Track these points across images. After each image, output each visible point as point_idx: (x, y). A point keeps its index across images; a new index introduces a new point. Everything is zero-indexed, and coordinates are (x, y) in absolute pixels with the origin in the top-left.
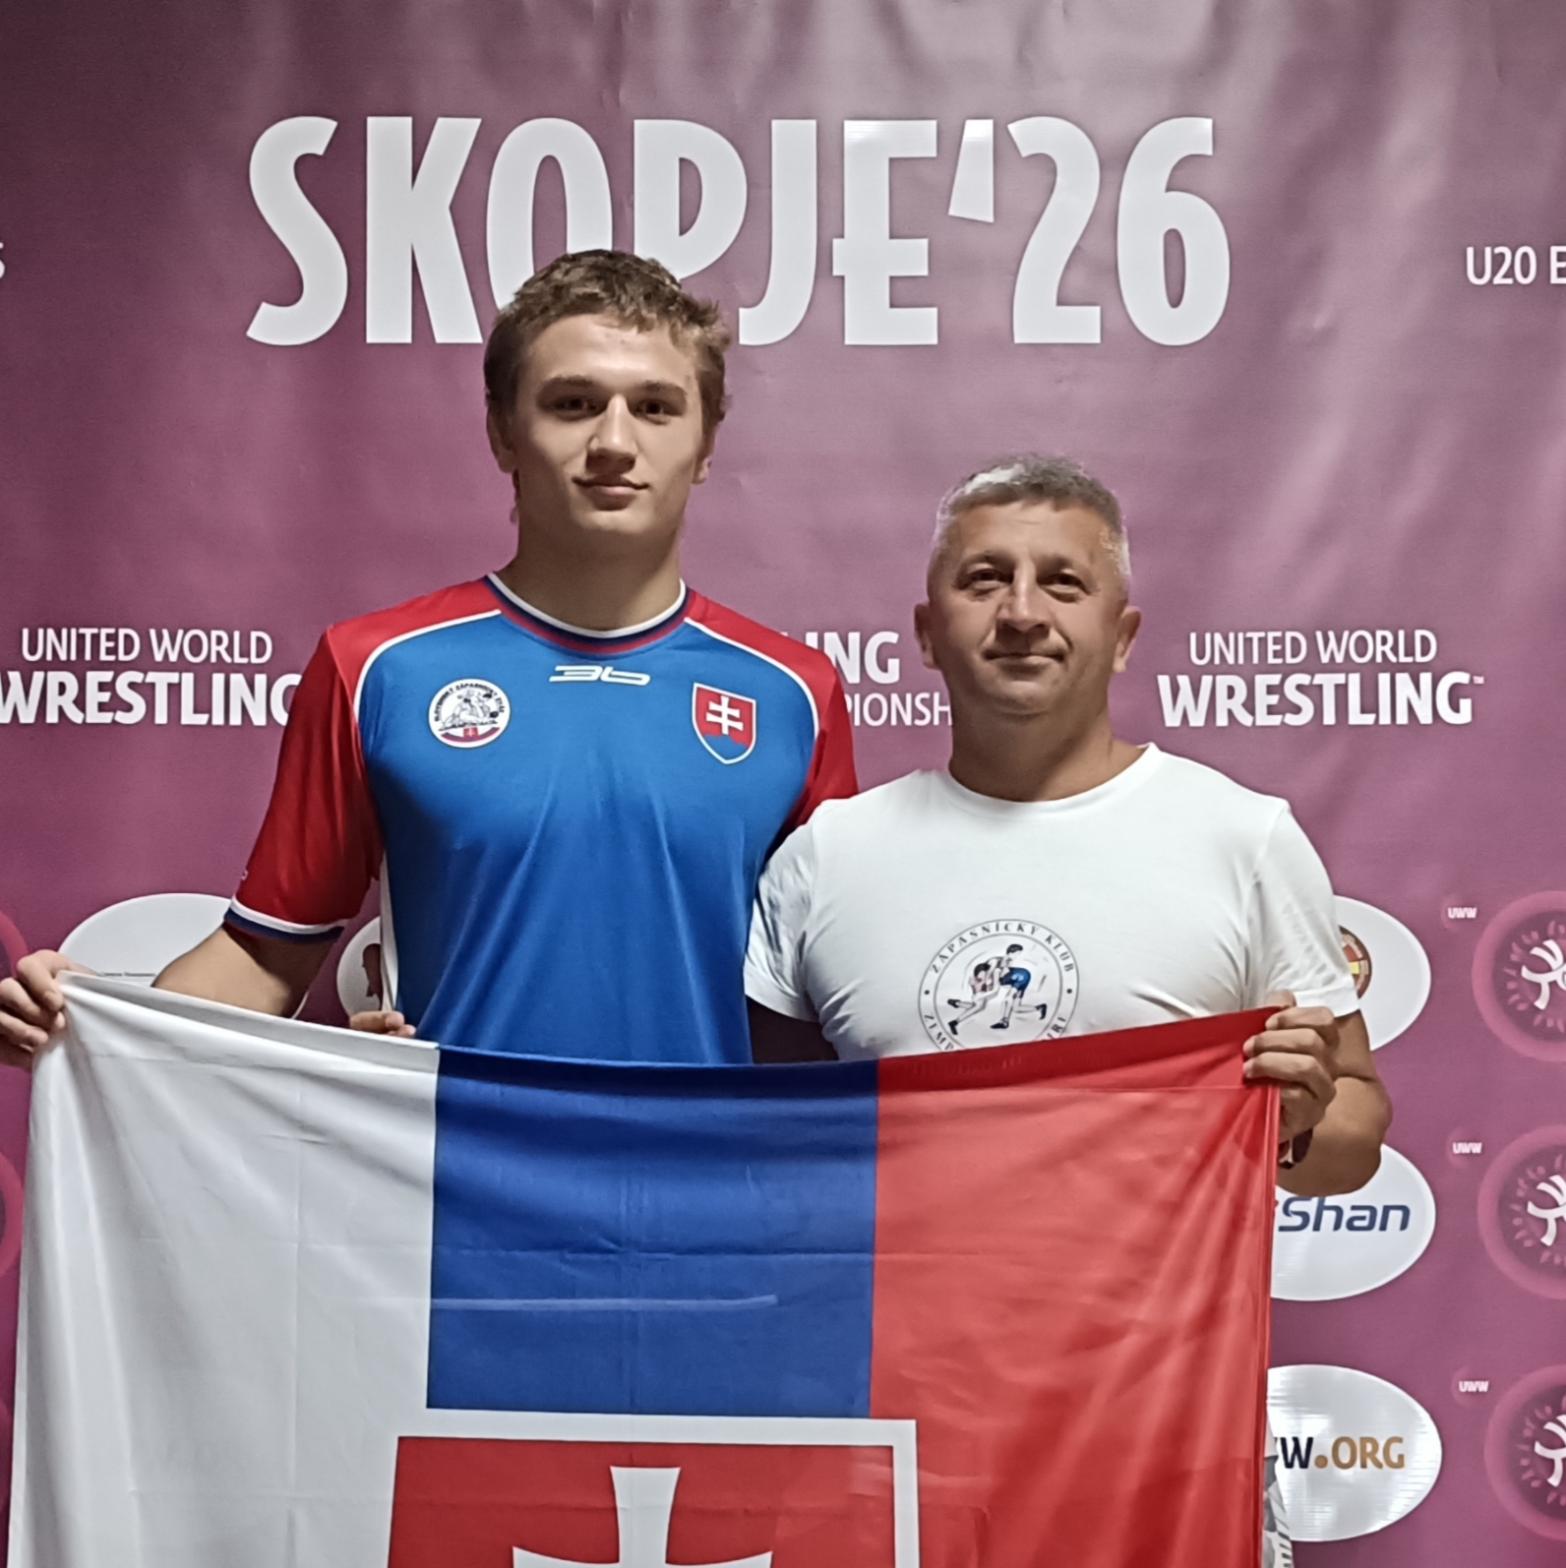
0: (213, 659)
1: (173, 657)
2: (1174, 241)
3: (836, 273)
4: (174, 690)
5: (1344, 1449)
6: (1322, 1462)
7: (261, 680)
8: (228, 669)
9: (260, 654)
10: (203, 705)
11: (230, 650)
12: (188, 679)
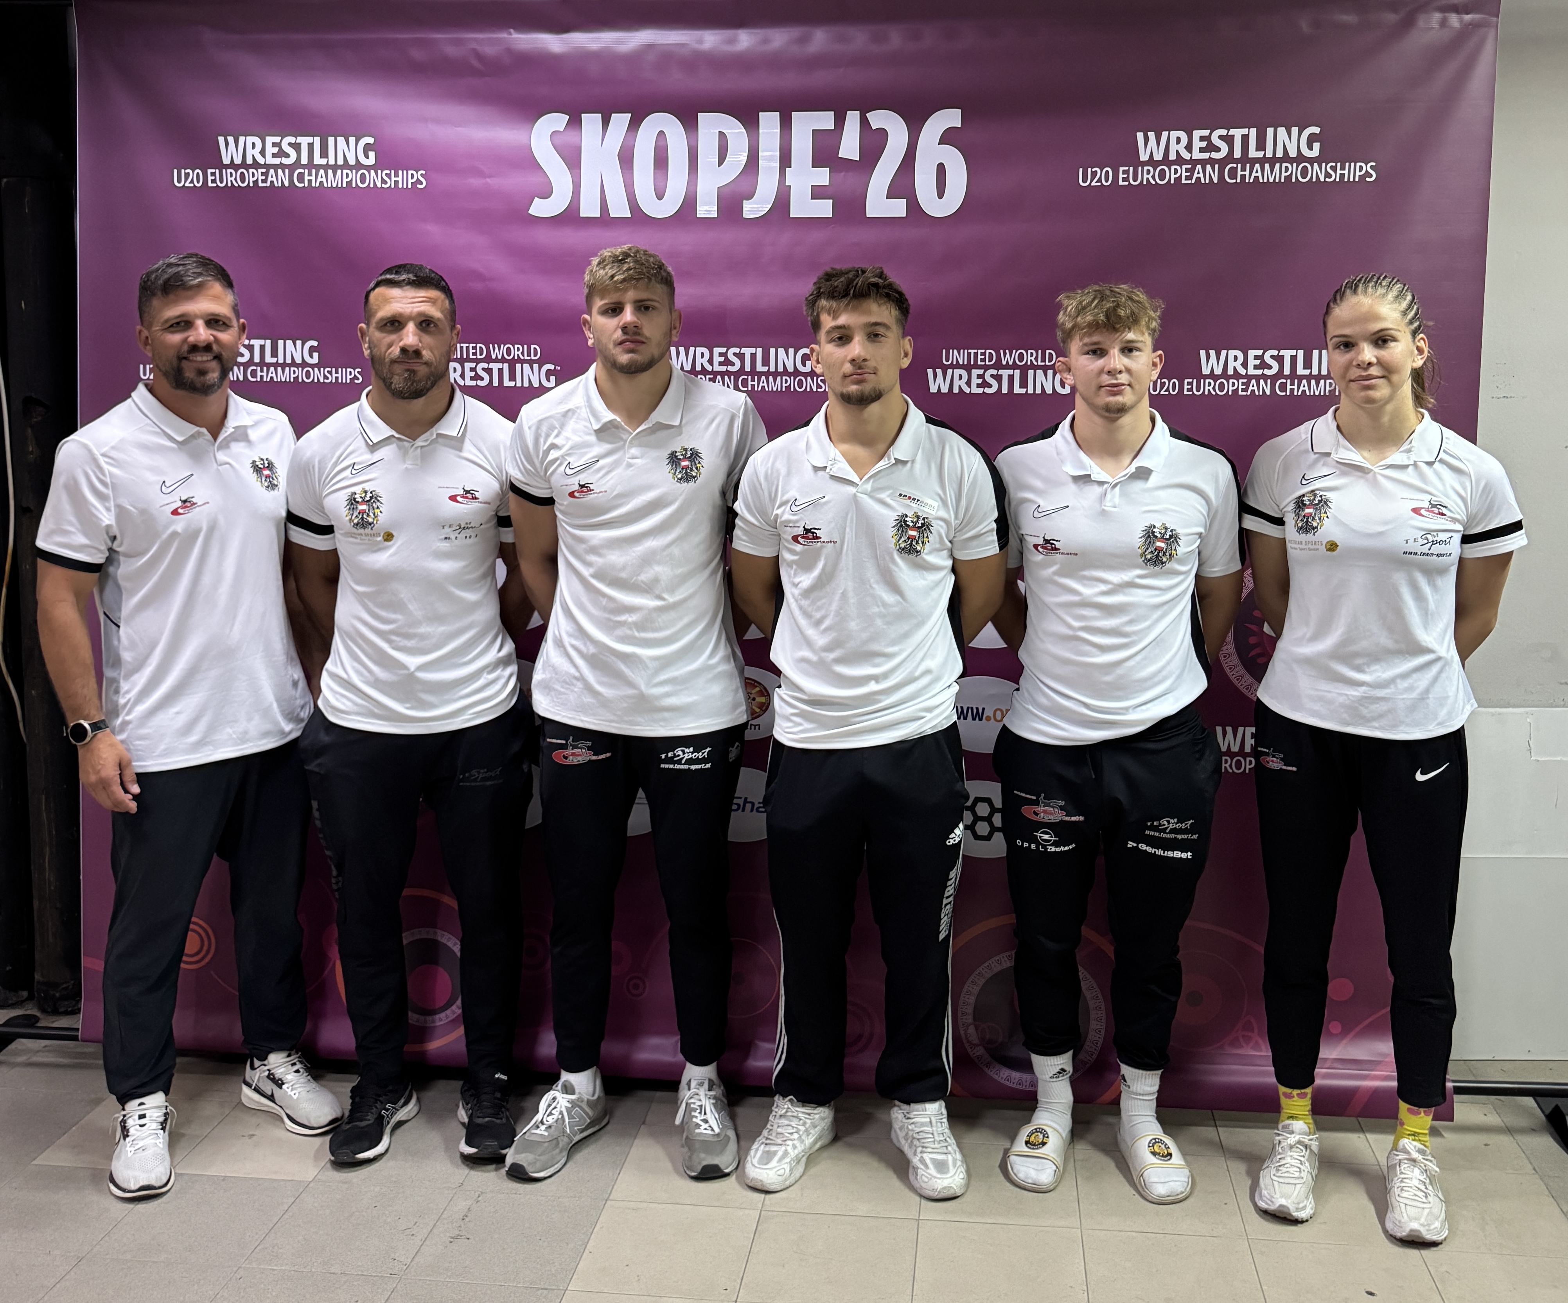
0: (516, 358)
1: (500, 357)
2: (941, 168)
3: (787, 184)
4: (501, 371)
5: (999, 713)
6: (988, 719)
7: (536, 366)
8: (522, 362)
9: (535, 355)
10: (512, 377)
11: (523, 354)
12: (506, 366)
